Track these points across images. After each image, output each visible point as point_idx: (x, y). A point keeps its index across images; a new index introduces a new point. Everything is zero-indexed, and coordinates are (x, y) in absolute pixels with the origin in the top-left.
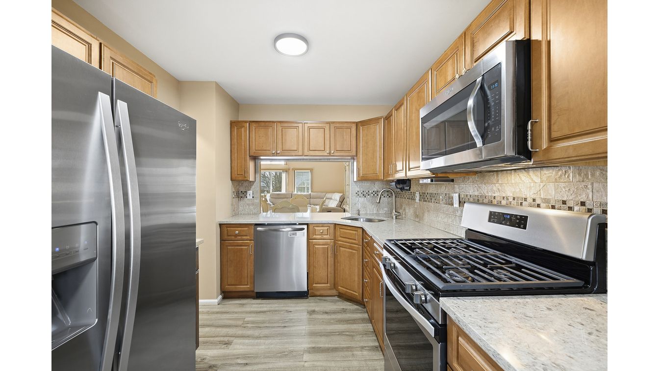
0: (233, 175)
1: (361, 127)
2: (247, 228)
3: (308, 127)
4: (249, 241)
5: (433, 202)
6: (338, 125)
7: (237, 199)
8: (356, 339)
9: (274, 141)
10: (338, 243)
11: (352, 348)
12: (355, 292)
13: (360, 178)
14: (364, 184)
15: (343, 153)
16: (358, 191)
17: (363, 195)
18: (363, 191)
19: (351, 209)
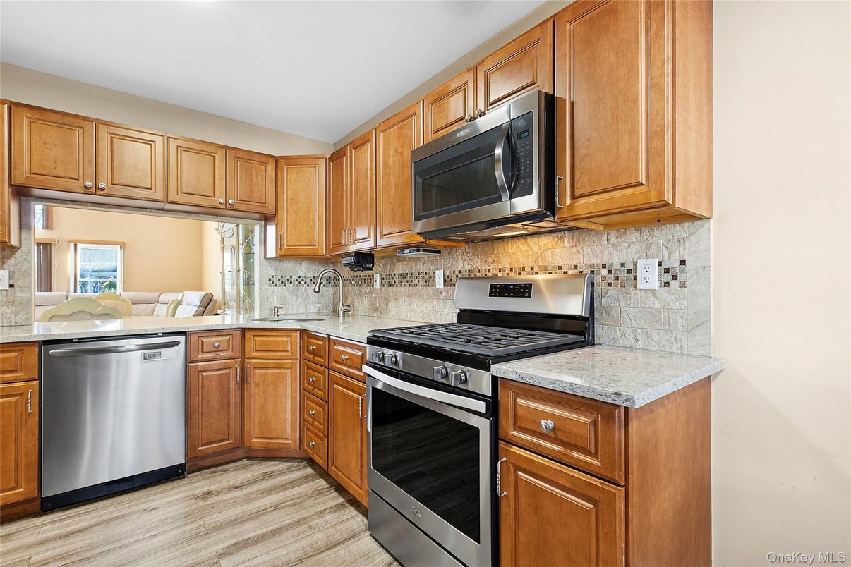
1: (285, 167)
2: (15, 354)
3: (178, 146)
5: (403, 284)
6: (241, 155)
8: (306, 506)
10: (250, 363)
11: (305, 518)
12: (287, 439)
13: (283, 253)
14: (285, 265)
15: (251, 207)
16: (273, 276)
17: (282, 283)
18: (282, 277)
19: (261, 308)
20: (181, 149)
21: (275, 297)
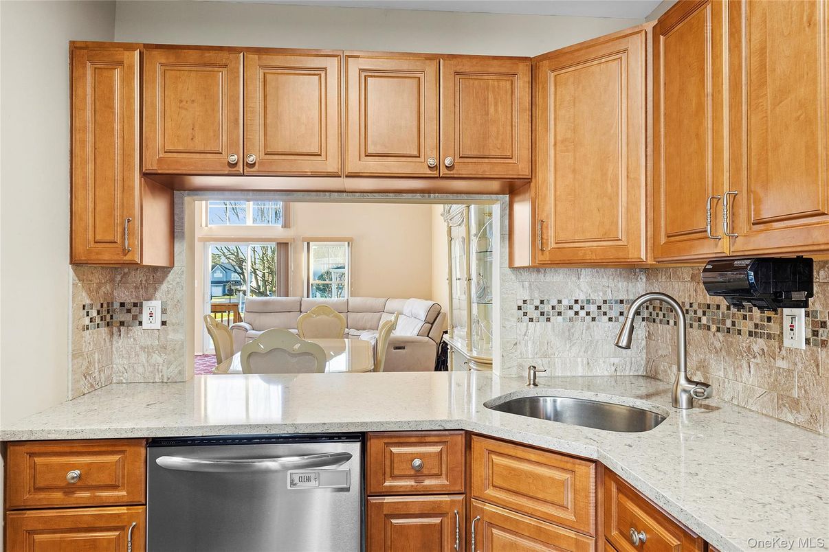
0: (77, 241)
1: (551, 75)
2: (116, 458)
3: (361, 70)
4: (123, 510)
6: (467, 67)
7: (104, 330)
9: (237, 120)
10: (482, 510)
13: (546, 257)
14: (548, 278)
15: (484, 168)
16: (525, 302)
17: (542, 314)
18: (542, 302)
19: (503, 363)
20: (365, 74)
21: (530, 344)
